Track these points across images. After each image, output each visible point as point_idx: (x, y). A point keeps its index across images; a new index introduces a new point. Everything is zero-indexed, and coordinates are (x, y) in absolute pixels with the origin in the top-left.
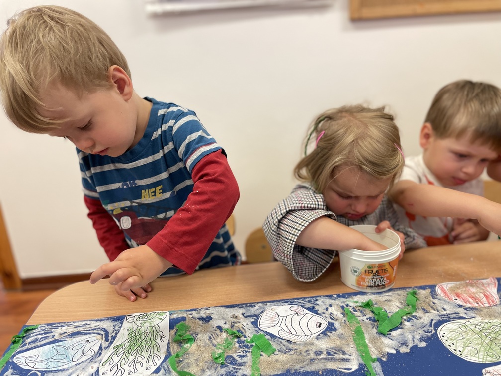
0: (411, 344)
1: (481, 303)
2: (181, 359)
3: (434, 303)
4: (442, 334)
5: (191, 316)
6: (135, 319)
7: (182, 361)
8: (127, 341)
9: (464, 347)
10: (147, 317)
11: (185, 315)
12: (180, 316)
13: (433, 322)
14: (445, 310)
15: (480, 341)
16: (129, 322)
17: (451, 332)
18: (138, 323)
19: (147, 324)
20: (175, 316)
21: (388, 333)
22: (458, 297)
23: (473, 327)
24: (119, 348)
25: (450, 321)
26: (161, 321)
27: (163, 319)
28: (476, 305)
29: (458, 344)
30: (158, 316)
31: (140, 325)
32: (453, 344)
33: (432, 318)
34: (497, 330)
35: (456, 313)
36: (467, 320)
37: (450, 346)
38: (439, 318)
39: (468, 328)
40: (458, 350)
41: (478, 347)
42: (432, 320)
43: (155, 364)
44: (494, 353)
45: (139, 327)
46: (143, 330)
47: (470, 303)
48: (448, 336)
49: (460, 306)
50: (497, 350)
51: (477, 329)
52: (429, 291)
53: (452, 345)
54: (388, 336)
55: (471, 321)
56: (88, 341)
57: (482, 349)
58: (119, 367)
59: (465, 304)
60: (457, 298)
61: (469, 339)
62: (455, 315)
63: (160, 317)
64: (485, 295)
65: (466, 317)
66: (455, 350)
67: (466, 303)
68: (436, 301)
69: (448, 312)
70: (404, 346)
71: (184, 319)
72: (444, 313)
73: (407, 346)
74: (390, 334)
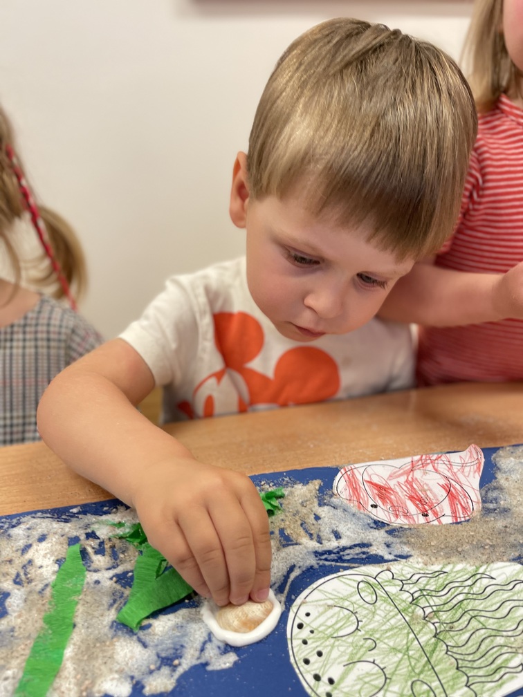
0: (186, 663)
1: (435, 513)
3: (317, 518)
4: (300, 617)
9: (352, 663)
13: (293, 576)
14: (338, 536)
15: (401, 641)
17: (330, 607)
21: (145, 623)
22: (383, 498)
23: (393, 590)
25: (336, 570)
28: (422, 520)
29: (335, 654)
32: (320, 654)
33: (293, 561)
34: (461, 597)
35: (362, 545)
36: (385, 566)
37: (307, 662)
38: (312, 561)
39: (380, 593)
40: (325, 679)
41: (390, 661)
42: (292, 568)
44: (435, 684)
47: (407, 515)
48: (314, 625)
49: (378, 524)
50: (446, 670)
51: (405, 596)
52: (316, 484)
53: (313, 658)
54: (141, 634)
55: (396, 567)
57: (404, 670)
59: (393, 519)
60: (379, 503)
61: (374, 631)
62: (358, 550)
64: (449, 492)
65: (387, 557)
66: (317, 678)
67: (397, 516)
68: (324, 512)
69: (344, 542)
70: (165, 670)
72: (333, 544)
73: (174, 668)
74: (149, 626)
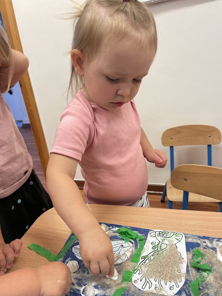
2: (201, 288)
5: (204, 244)
6: (157, 235)
7: (201, 289)
8: (151, 254)
10: (165, 235)
11: (199, 242)
12: (195, 241)
16: (152, 236)
18: (160, 238)
19: (166, 242)
20: (190, 240)
24: (146, 259)
26: (178, 241)
27: (180, 240)
30: (174, 236)
31: (161, 241)
43: (178, 286)
45: (160, 243)
46: (164, 246)
56: (123, 246)
58: (147, 279)
63: (177, 238)
71: (198, 245)
